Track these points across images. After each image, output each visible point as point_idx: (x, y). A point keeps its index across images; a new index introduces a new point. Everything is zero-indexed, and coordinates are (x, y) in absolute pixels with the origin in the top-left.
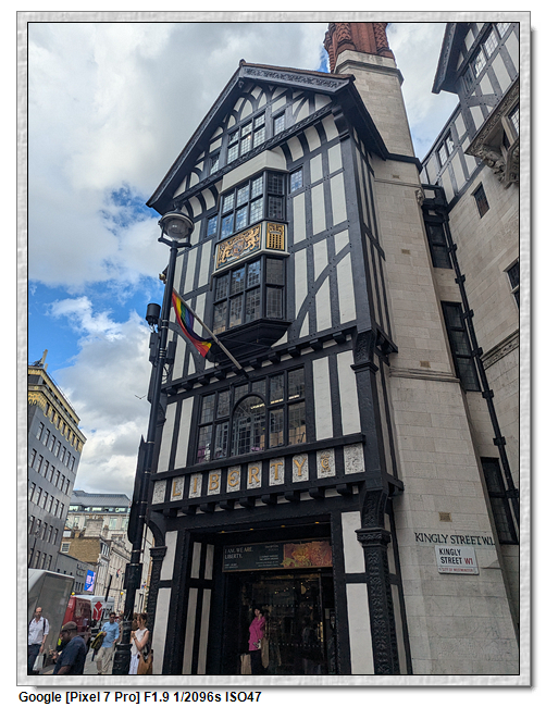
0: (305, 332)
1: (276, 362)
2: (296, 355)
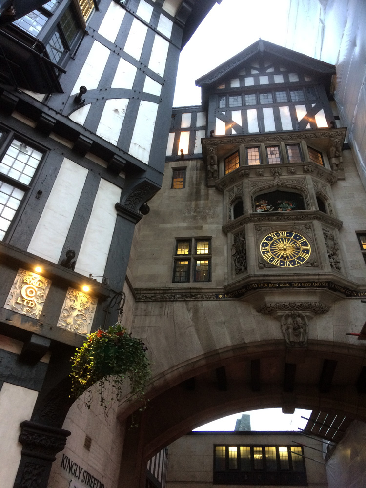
0: (78, 118)
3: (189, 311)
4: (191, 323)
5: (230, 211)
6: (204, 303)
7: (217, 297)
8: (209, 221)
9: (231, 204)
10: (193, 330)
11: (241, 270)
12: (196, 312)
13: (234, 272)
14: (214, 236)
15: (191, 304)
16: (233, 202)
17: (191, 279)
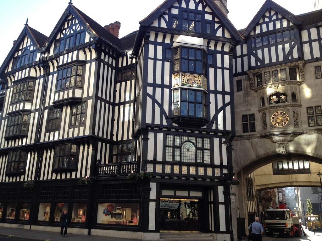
0: (214, 127)
1: (200, 133)
2: (208, 133)
3: (250, 143)
4: (251, 147)
5: (260, 102)
6: (254, 140)
7: (258, 138)
8: (253, 106)
9: (260, 99)
10: (251, 149)
11: (265, 128)
12: (252, 143)
13: (263, 129)
14: (255, 113)
15: (250, 140)
16: (261, 98)
17: (249, 131)
